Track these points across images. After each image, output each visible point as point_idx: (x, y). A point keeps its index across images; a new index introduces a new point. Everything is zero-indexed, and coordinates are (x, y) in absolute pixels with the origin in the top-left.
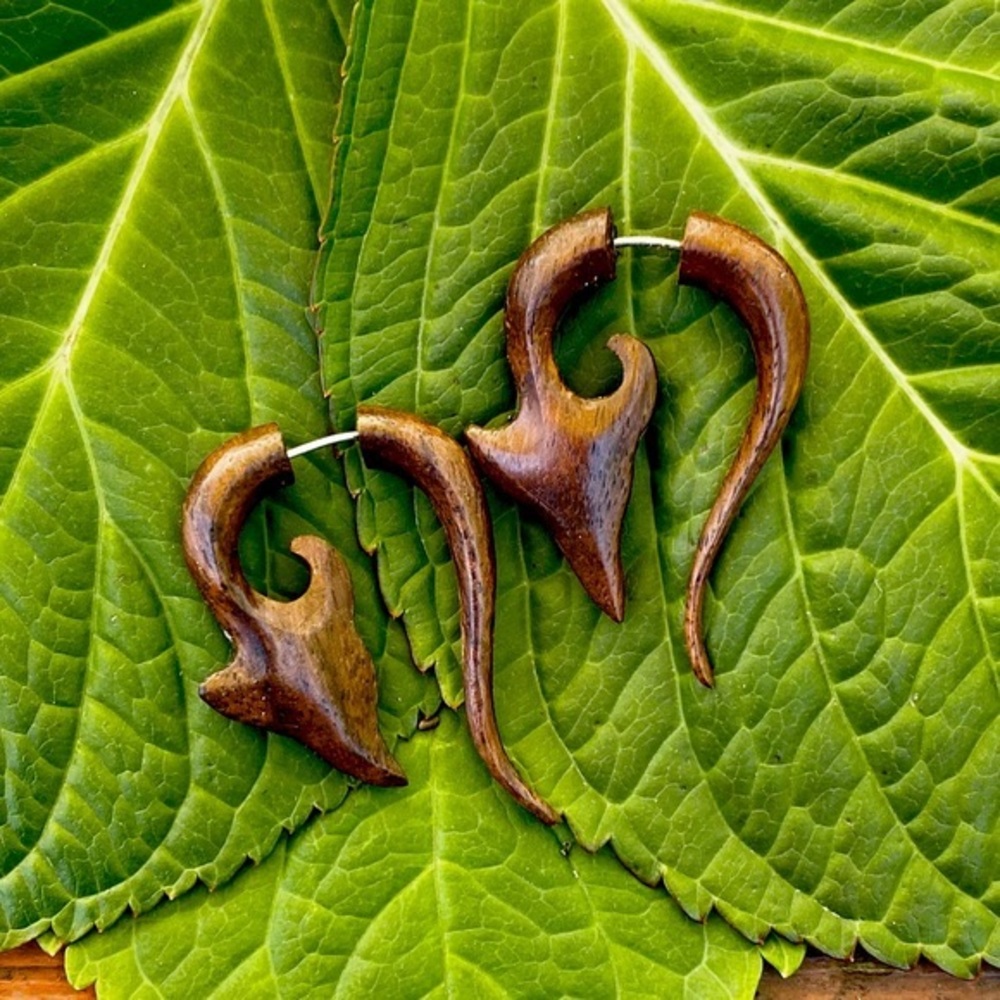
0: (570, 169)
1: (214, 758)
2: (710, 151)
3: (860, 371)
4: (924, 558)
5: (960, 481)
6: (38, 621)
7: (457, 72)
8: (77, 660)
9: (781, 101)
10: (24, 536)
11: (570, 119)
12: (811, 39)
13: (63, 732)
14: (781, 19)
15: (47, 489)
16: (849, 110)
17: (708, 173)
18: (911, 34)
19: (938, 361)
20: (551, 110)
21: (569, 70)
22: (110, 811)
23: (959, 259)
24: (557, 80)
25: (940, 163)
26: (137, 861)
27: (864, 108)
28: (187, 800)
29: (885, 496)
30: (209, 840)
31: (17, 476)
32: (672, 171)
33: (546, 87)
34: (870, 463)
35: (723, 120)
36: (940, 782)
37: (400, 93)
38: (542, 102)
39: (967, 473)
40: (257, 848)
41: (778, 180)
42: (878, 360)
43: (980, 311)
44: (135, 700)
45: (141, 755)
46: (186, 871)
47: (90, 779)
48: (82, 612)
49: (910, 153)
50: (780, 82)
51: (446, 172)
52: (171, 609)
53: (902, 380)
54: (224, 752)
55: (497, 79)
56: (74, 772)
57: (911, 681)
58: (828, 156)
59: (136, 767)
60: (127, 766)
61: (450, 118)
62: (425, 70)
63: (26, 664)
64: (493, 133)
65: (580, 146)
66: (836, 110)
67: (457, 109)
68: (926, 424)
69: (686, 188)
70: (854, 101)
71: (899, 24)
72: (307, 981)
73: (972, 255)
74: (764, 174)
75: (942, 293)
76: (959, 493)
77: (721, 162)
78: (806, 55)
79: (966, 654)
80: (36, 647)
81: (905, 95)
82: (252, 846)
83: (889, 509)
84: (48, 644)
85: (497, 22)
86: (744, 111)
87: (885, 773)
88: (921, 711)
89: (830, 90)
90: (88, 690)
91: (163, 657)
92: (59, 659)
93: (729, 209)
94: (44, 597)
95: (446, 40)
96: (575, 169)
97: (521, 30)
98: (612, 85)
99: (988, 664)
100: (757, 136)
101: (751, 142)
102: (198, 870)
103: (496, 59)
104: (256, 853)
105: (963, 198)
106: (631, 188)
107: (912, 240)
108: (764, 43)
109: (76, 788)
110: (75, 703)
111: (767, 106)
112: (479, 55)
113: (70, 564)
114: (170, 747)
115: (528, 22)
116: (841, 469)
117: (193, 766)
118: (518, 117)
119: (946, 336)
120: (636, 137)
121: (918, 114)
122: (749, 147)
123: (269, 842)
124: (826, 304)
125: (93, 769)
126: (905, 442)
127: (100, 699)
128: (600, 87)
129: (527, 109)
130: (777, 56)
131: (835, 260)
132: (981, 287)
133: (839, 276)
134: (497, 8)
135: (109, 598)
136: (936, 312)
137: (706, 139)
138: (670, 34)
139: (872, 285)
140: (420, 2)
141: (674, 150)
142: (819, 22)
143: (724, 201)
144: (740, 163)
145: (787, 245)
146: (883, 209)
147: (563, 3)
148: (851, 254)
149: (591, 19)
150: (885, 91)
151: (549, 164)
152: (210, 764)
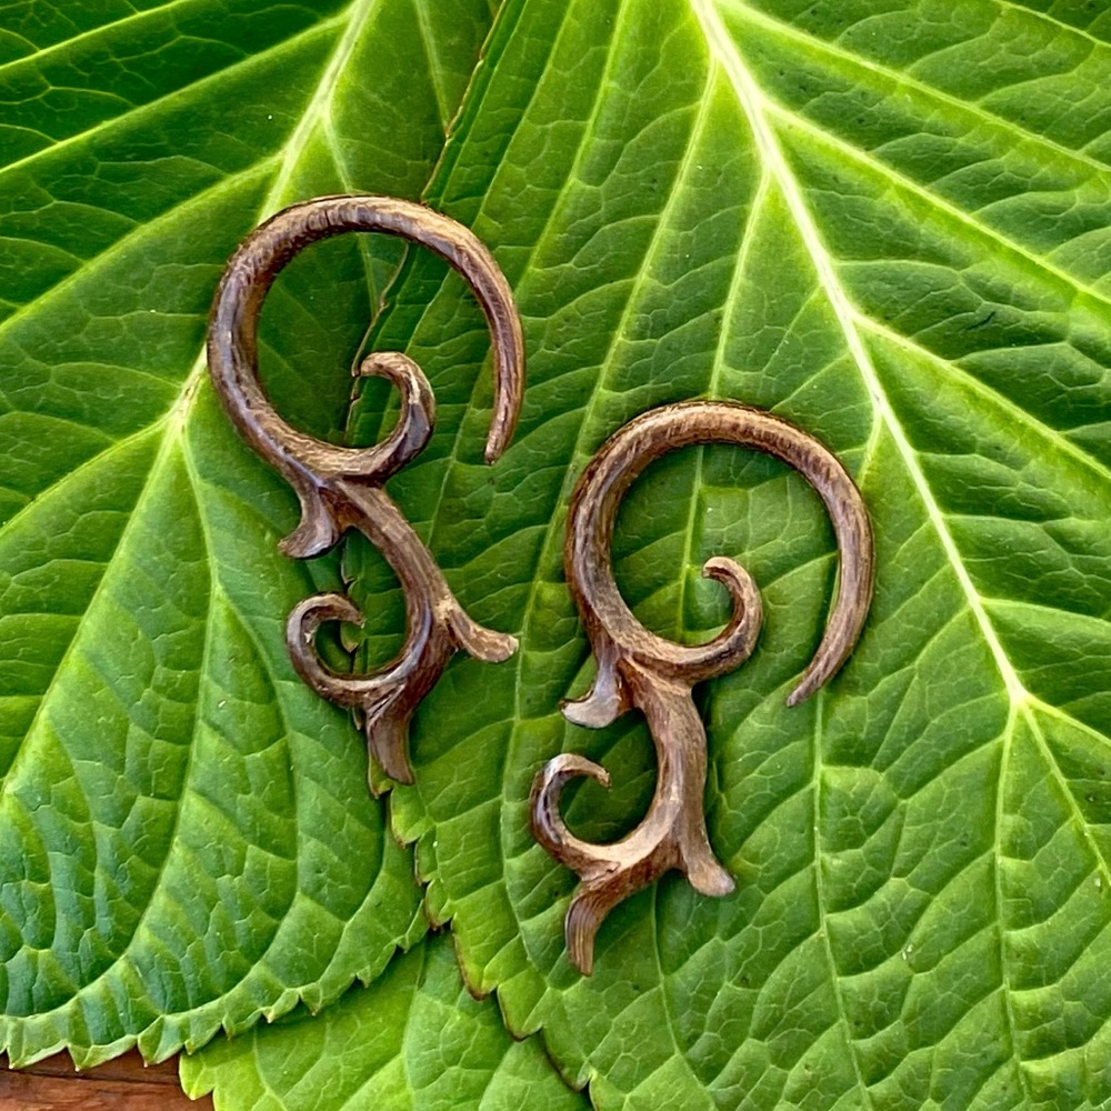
0: (670, 287)
1: (324, 864)
2: (825, 305)
3: (933, 579)
4: (953, 799)
5: (1011, 724)
6: (139, 703)
7: (572, 153)
8: (180, 748)
9: (909, 279)
10: (129, 608)
11: (682, 233)
12: (957, 225)
13: (161, 828)
14: (931, 191)
15: (155, 558)
16: (978, 311)
17: (816, 328)
18: (1062, 246)
19: (1017, 591)
20: (665, 216)
21: (694, 181)
22: (208, 918)
23: (1057, 496)
24: (679, 188)
25: (1061, 392)
26: (235, 976)
27: (993, 314)
28: (291, 910)
29: (926, 723)
30: (314, 956)
31: (124, 541)
32: (781, 315)
33: (665, 193)
34: (918, 681)
35: (848, 278)
36: (915, 1049)
37: (504, 160)
38: (658, 207)
39: (1021, 717)
41: (888, 357)
42: (953, 572)
43: (1068, 556)
44: (240, 796)
45: (243, 858)
46: (287, 990)
47: (187, 881)
48: (188, 694)
49: (1031, 372)
50: (913, 259)
51: (535, 256)
53: (976, 600)
54: (336, 858)
55: (614, 172)
56: (169, 873)
57: (909, 930)
58: (948, 347)
59: (238, 871)
60: (227, 869)
61: (554, 200)
62: (538, 144)
63: (123, 751)
64: (596, 229)
65: (686, 265)
66: (964, 307)
67: (565, 191)
68: (989, 654)
69: (791, 336)
70: (985, 302)
71: (1052, 232)
72: (448, 1098)
73: (1071, 495)
74: (876, 345)
75: (1034, 525)
76: (1007, 737)
77: (834, 319)
78: (947, 241)
79: (974, 915)
80: (135, 731)
81: (1038, 312)
82: (360, 966)
83: (928, 738)
84: (148, 729)
85: (629, 111)
86: (869, 276)
87: (857, 1024)
88: (910, 965)
89: (962, 284)
90: (190, 782)
91: (274, 749)
92: (159, 746)
93: (832, 371)
94: (148, 678)
95: (567, 116)
96: (676, 288)
97: (652, 124)
98: (736, 207)
99: (996, 932)
100: (879, 305)
101: (870, 310)
102: (300, 990)
103: (617, 151)
104: (366, 973)
105: (1077, 431)
106: (731, 322)
107: (1015, 463)
108: (906, 214)
109: (171, 891)
110: (175, 795)
111: (894, 279)
112: (600, 141)
113: (177, 642)
114: (277, 850)
115: (661, 119)
116: (885, 683)
117: (300, 872)
118: (627, 217)
119: (1032, 572)
120: (748, 270)
121: (1048, 336)
122: (867, 313)
123: (381, 965)
124: (912, 499)
125: (190, 874)
126: (960, 668)
127: (202, 793)
128: (723, 208)
129: (638, 211)
130: (916, 232)
131: (932, 457)
132: (1074, 533)
133: (930, 472)
134: (632, 95)
135: (218, 681)
136: (1023, 543)
137: (823, 291)
138: (809, 174)
139: (962, 495)
140: (549, 66)
141: (787, 295)
142: (970, 208)
143: (828, 361)
144: (855, 327)
145: (885, 427)
146: (991, 420)
147: (704, 106)
148: (948, 456)
149: (731, 130)
150: (1019, 304)
151: (649, 275)
152: (319, 872)
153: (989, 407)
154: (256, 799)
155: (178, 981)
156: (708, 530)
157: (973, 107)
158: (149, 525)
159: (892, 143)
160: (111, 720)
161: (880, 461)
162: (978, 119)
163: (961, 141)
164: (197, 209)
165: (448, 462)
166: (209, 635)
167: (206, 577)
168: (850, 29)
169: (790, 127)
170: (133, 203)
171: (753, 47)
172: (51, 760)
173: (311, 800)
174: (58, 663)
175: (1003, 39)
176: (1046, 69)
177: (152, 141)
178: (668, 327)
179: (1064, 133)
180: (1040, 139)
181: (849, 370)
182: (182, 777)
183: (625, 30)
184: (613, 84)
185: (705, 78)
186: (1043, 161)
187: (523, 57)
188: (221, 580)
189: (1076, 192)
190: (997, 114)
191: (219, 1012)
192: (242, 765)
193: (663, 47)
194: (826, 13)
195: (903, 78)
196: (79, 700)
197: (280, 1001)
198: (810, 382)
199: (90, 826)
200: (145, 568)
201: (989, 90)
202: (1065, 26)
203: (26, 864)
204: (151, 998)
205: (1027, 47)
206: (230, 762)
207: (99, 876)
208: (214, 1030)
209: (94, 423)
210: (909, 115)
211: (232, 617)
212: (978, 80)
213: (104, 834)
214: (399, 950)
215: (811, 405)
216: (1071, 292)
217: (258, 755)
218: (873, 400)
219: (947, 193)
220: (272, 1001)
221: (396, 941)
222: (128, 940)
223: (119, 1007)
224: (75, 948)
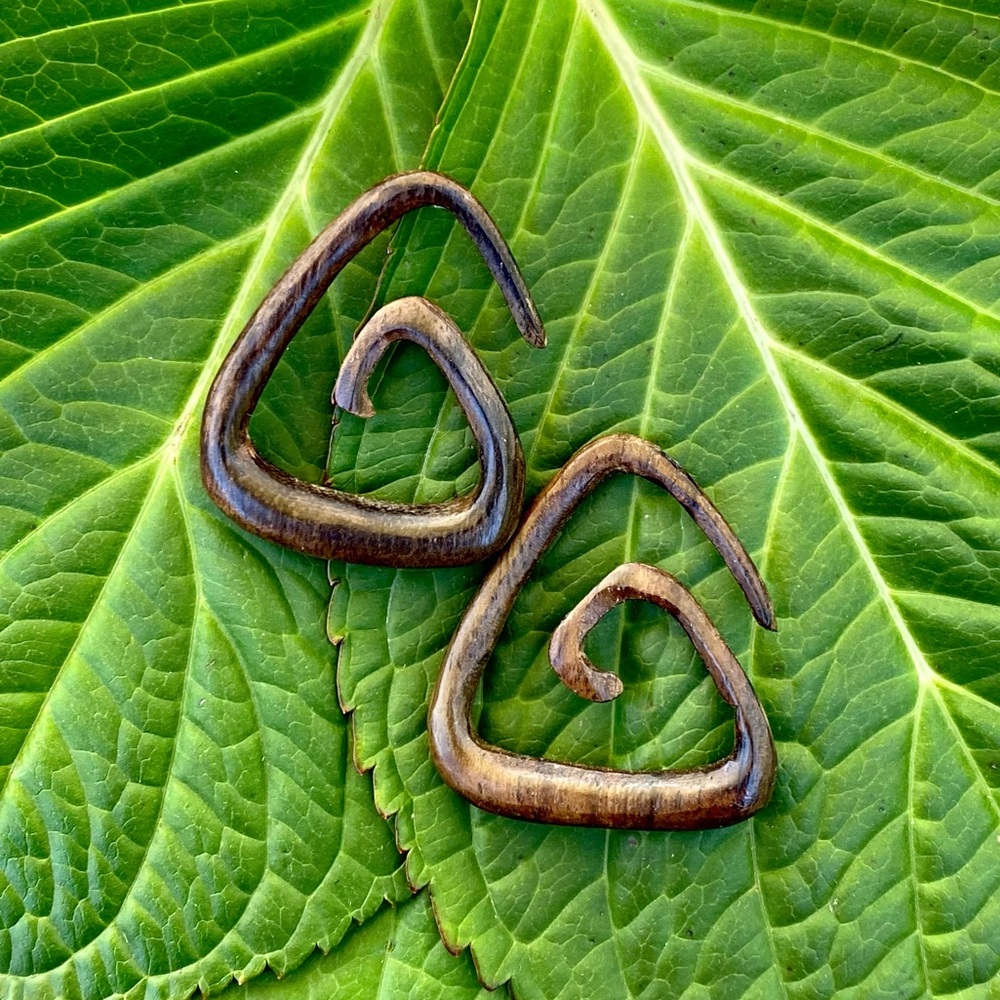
0: (608, 321)
1: (290, 845)
2: (745, 334)
3: (846, 574)
4: (872, 769)
5: (921, 701)
6: (131, 700)
7: (519, 207)
8: (165, 740)
9: (822, 307)
10: (123, 616)
11: (617, 275)
12: (864, 258)
13: (147, 811)
14: (839, 229)
15: (148, 573)
16: (885, 334)
17: (737, 354)
18: (960, 274)
19: (924, 583)
20: (602, 261)
21: (627, 229)
22: (187, 892)
23: (961, 497)
24: (614, 236)
25: (964, 403)
26: (209, 943)
27: (900, 335)
28: (260, 885)
29: (846, 702)
30: (280, 927)
31: (121, 557)
32: (705, 345)
33: (601, 239)
34: (838, 666)
35: (763, 309)
36: (842, 989)
38: (595, 252)
39: (929, 695)
40: (327, 937)
41: (803, 378)
42: (865, 567)
43: (973, 552)
44: (217, 784)
45: (219, 839)
46: (256, 956)
47: (169, 858)
48: (174, 693)
49: (936, 387)
50: (825, 289)
51: (489, 298)
52: (258, 694)
53: (885, 592)
54: (300, 840)
55: (556, 222)
56: (155, 850)
57: (834, 886)
58: (857, 368)
59: (214, 850)
60: (205, 849)
62: (490, 200)
63: (116, 742)
64: (542, 272)
65: (622, 302)
66: (873, 330)
67: (513, 241)
68: (899, 640)
69: (715, 364)
70: (892, 326)
71: (952, 262)
73: (975, 498)
74: (791, 367)
75: (940, 524)
76: (917, 713)
77: (752, 347)
78: (854, 271)
79: (891, 870)
80: (126, 725)
81: (942, 333)
82: (321, 935)
83: (849, 715)
84: (139, 724)
85: (568, 169)
86: (785, 306)
87: (789, 968)
88: (837, 916)
89: (871, 310)
90: (174, 771)
91: (248, 742)
92: (147, 738)
93: (751, 392)
94: (138, 678)
95: (515, 175)
96: (612, 322)
97: (589, 180)
98: (664, 251)
99: (911, 885)
100: (793, 332)
101: (785, 337)
102: (268, 956)
103: (558, 206)
104: (325, 942)
105: (978, 439)
106: (662, 351)
107: (921, 469)
108: (818, 250)
109: (156, 867)
110: (160, 782)
111: (807, 309)
112: (543, 196)
113: (165, 646)
114: (249, 832)
115: (597, 176)
116: (808, 667)
117: (269, 851)
118: (570, 261)
119: (938, 566)
120: (676, 305)
121: (952, 354)
122: (782, 339)
123: (338, 933)
124: (825, 505)
125: (172, 852)
126: (875, 653)
127: (184, 780)
128: (653, 251)
129: (579, 256)
130: (826, 266)
131: (844, 466)
132: (976, 531)
133: (843, 479)
134: (571, 155)
135: (199, 681)
136: (931, 540)
137: (743, 323)
138: (729, 218)
139: (873, 499)
140: (498, 132)
141: (711, 326)
142: (875, 242)
143: (747, 384)
144: (770, 350)
145: (801, 440)
146: (899, 431)
147: (634, 162)
148: (859, 465)
149: (658, 181)
150: (923, 325)
151: (589, 312)
152: (285, 852)
153: (897, 419)
154: (230, 786)
155: (159, 946)
156: (646, 535)
157: (876, 153)
158: (143, 543)
159: (804, 187)
160: (105, 716)
161: (797, 470)
162: (881, 164)
163: (866, 182)
164: (190, 271)
165: (419, 478)
166: (194, 642)
167: (192, 589)
168: (763, 88)
169: (712, 177)
170: (134, 264)
171: (676, 109)
172: (52, 750)
173: (280, 785)
174: (61, 665)
175: (903, 91)
176: (942, 115)
177: (150, 210)
178: (606, 357)
179: (959, 172)
180: (938, 179)
181: (768, 388)
182: (166, 767)
183: (564, 98)
184: (555, 146)
185: (635, 139)
186: (941, 199)
187: (475, 122)
188: (204, 592)
189: (973, 225)
190: (898, 158)
191: (196, 976)
192: (220, 756)
193: (597, 112)
194: (742, 75)
195: (812, 129)
196: (78, 697)
197: (250, 967)
198: (732, 403)
199: (85, 809)
200: (138, 582)
201: (891, 136)
202: (958, 78)
203: (29, 842)
204: (134, 962)
205: (924, 96)
206: (208, 754)
207: (92, 853)
208: (190, 991)
209: (97, 454)
210: (818, 161)
211: (213, 625)
212: (881, 128)
213: (97, 815)
214: (354, 921)
215: (734, 422)
216: (972, 314)
217: (234, 747)
218: (789, 416)
219: (854, 230)
220: (242, 966)
221: (351, 914)
222: (117, 910)
223: (108, 969)
224: (70, 916)
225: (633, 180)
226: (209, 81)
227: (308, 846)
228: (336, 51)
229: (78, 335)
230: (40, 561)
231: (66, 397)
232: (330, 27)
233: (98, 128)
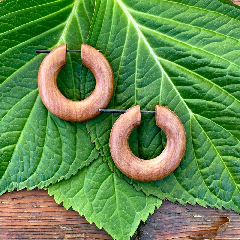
0: (127, 57)
1: (67, 156)
2: (152, 56)
3: (175, 97)
5: (191, 118)
6: (37, 132)
7: (108, 38)
8: (43, 139)
9: (165, 50)
10: (35, 117)
11: (128, 48)
12: (171, 39)
13: (41, 151)
14: (166, 35)
16: (176, 53)
17: (151, 60)
18: (189, 40)
19: (188, 97)
20: (125, 46)
21: (129, 39)
22: (48, 166)
23: (193, 81)
24: (126, 41)
25: (191, 64)
26: (53, 175)
27: (179, 53)
28: (62, 164)
30: (65, 171)
32: (145, 59)
33: (124, 42)
35: (155, 51)
37: (98, 41)
38: (123, 44)
40: (74, 173)
41: (163, 63)
42: (178, 95)
43: (196, 90)
44: (53, 146)
45: (54, 156)
46: (61, 177)
47: (45, 160)
48: (44, 130)
49: (186, 62)
50: (165, 46)
52: (60, 130)
53: (182, 100)
54: (69, 155)
55: (115, 40)
56: (42, 159)
58: (172, 60)
59: (53, 158)
60: (51, 157)
61: (107, 46)
62: (103, 38)
63: (34, 139)
64: (114, 49)
65: (129, 53)
66: (174, 53)
67: (108, 44)
69: (147, 62)
70: (177, 52)
71: (187, 38)
72: (91, 194)
73: (195, 81)
74: (161, 61)
75: (190, 86)
76: (190, 120)
77: (154, 58)
78: (170, 42)
79: (189, 148)
80: (36, 136)
81: (186, 52)
82: (73, 172)
84: (38, 136)
85: (116, 30)
86: (159, 50)
89: (173, 49)
90: (45, 144)
91: (58, 138)
92: (40, 138)
93: (154, 67)
94: (38, 127)
95: (107, 32)
97: (120, 31)
98: (136, 43)
99: (193, 151)
100: (160, 55)
101: (159, 56)
102: (63, 177)
103: (115, 37)
104: (74, 174)
105: (195, 70)
106: (137, 61)
107: (185, 77)
108: (163, 39)
109: (43, 162)
110: (43, 146)
111: (162, 50)
112: (112, 35)
113: (43, 122)
114: (59, 154)
115: (122, 30)
117: (63, 158)
118: (119, 47)
119: (190, 94)
120: (139, 52)
121: (188, 55)
123: (76, 172)
124: (170, 85)
125: (45, 158)
126: (181, 111)
127: (47, 146)
128: (133, 43)
129: (120, 46)
130: (165, 42)
131: (172, 78)
132: (196, 86)
133: (173, 80)
134: (117, 27)
135: (49, 128)
136: (188, 89)
137: (151, 54)
138: (146, 35)
139: (178, 83)
140: (103, 24)
141: (146, 55)
142: (173, 36)
143: (153, 65)
144: (157, 59)
145: (164, 74)
146: (181, 70)
147: (128, 27)
148: (175, 77)
149: (133, 30)
150: (183, 51)
151: (123, 56)
152: (66, 158)
153: (180, 68)
154: (56, 146)
155: (44, 176)
156: (139, 95)
157: (171, 20)
158: (38, 103)
159: (159, 28)
160: (32, 134)
161: (164, 80)
162: (172, 22)
163: (170, 26)
166: (48, 121)
168: (150, 10)
169: (142, 28)
170: (34, 53)
171: (135, 16)
172: (23, 141)
173: (65, 146)
174: (24, 126)
175: (174, 8)
176: (182, 12)
177: (36, 43)
178: (127, 63)
179: (186, 22)
180: (183, 23)
181: (157, 66)
183: (114, 17)
184: (114, 26)
185: (128, 23)
186: (184, 27)
187: (98, 23)
189: (189, 31)
190: (175, 20)
191: (51, 181)
192: (53, 141)
193: (120, 18)
194: (145, 9)
195: (159, 17)
196: (27, 131)
197: (60, 178)
198: (151, 69)
199: (29, 151)
200: (37, 110)
201: (173, 17)
202: (184, 5)
204: (40, 179)
205: (178, 9)
206: (51, 141)
207: (31, 159)
208: (50, 183)
209: (29, 88)
210: (161, 23)
211: (51, 118)
212: (171, 15)
213: (32, 152)
214: (79, 170)
215: (152, 72)
216: (191, 47)
217: (56, 139)
218: (162, 70)
219: (169, 35)
220: (59, 178)
221: (78, 168)
222: (36, 170)
223: (35, 180)
224: (27, 171)
225: (128, 31)
226: (45, 19)
227: (70, 156)
228: (68, 12)
229: (24, 66)
230: (20, 107)
231: (23, 78)
232: (67, 7)
233: (25, 28)
